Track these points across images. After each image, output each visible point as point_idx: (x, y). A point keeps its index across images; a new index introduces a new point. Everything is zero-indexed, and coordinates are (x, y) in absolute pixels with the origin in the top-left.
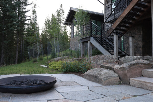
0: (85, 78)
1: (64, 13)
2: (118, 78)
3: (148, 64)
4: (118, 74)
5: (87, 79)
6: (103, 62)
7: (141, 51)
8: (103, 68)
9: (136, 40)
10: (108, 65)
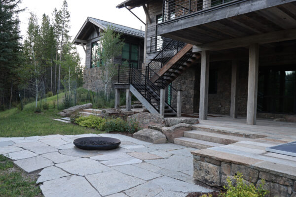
0: (136, 138)
1: (69, 18)
2: (165, 138)
3: (188, 127)
4: (165, 134)
5: (138, 139)
6: (150, 121)
7: (192, 102)
8: (151, 128)
9: (187, 86)
10: (156, 126)
